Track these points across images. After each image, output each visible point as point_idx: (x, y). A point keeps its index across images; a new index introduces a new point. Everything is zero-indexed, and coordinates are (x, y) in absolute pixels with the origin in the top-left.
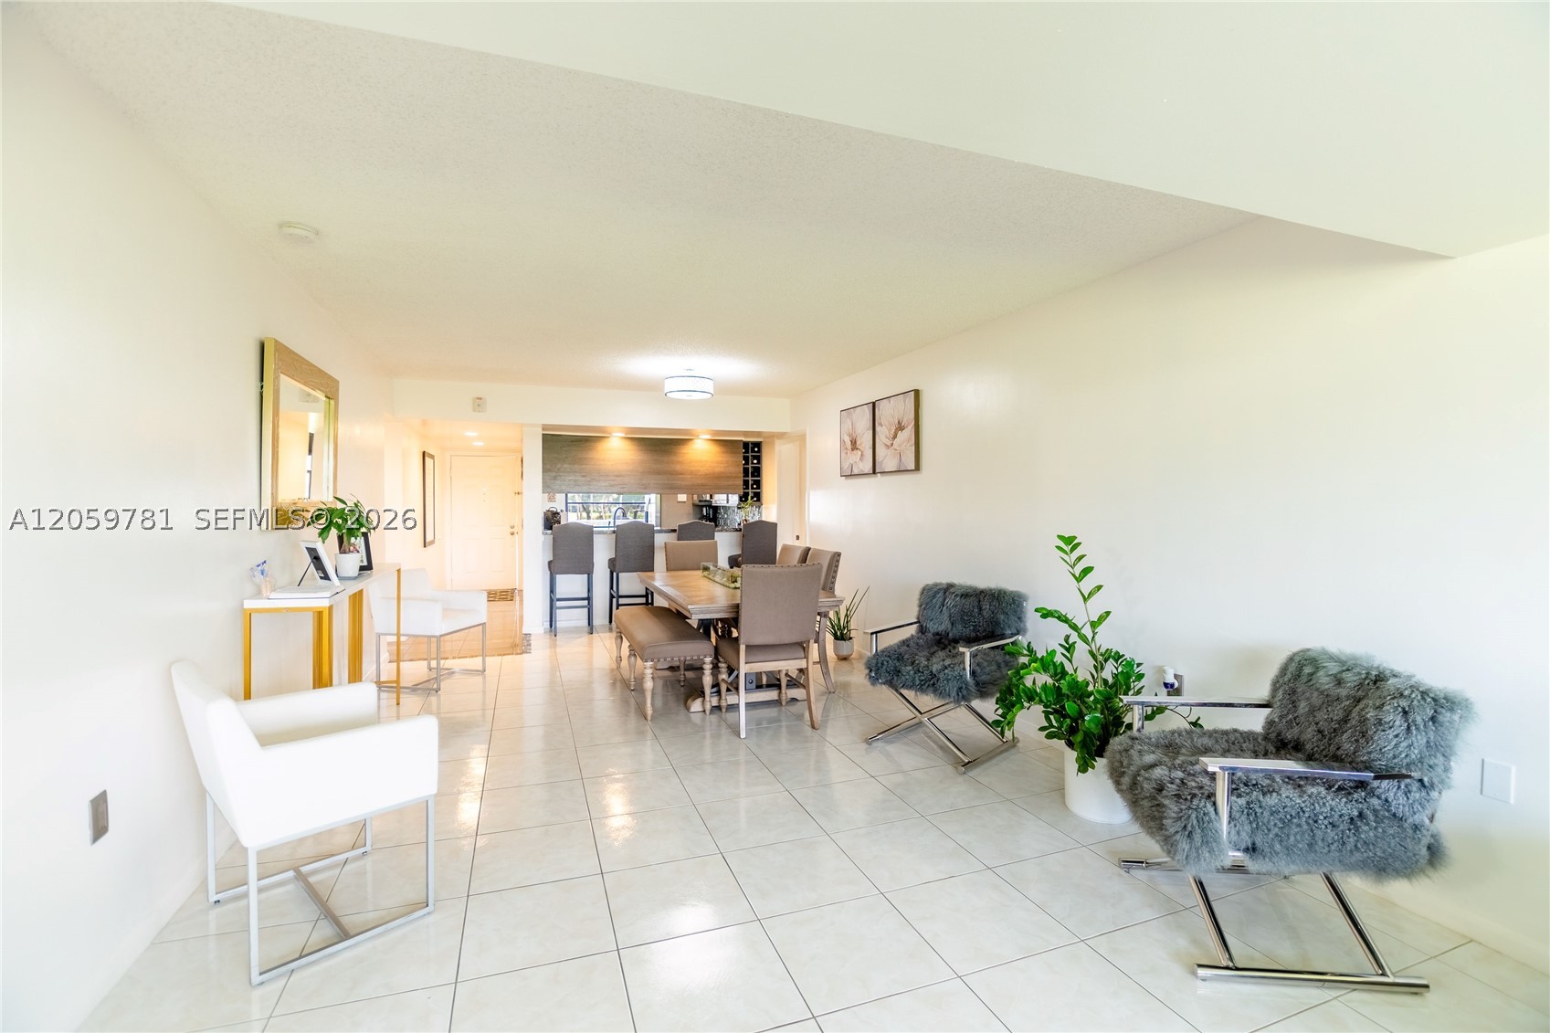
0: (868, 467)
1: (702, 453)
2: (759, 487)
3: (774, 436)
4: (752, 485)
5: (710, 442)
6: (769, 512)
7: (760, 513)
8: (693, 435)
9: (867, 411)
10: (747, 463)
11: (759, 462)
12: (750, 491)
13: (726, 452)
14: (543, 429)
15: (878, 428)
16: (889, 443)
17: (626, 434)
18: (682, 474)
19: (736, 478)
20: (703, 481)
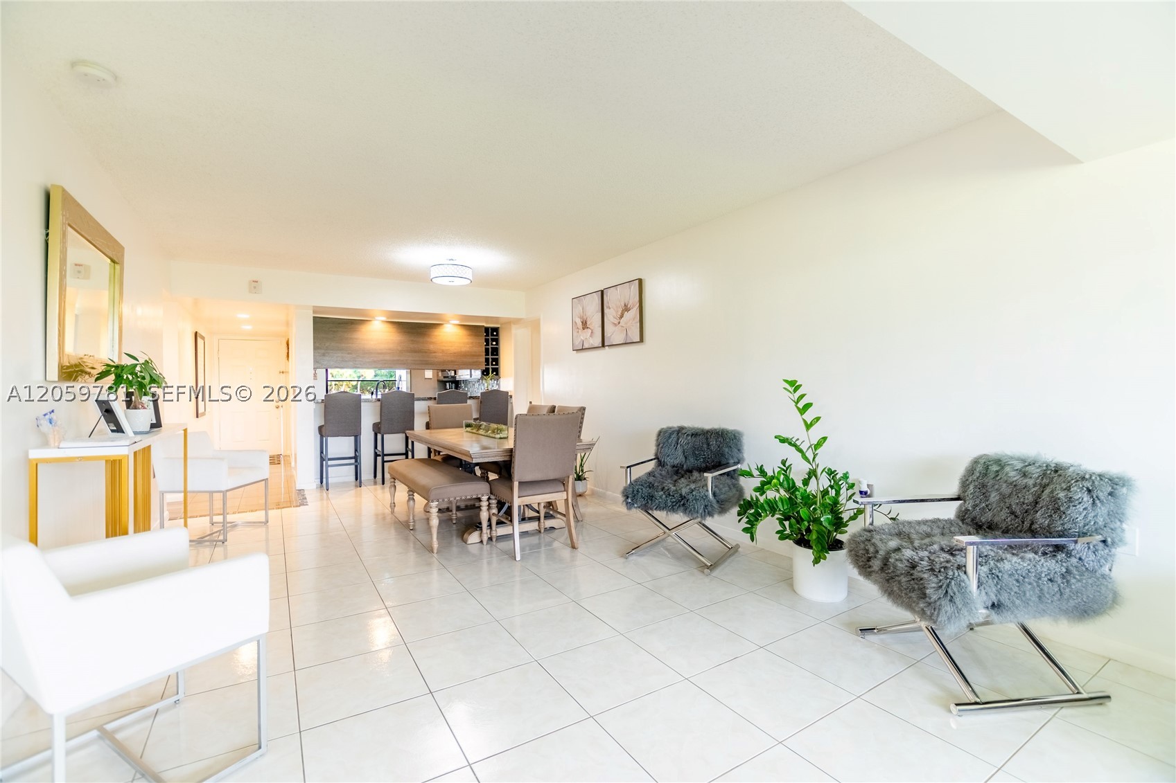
0: (598, 341)
1: (451, 336)
2: (497, 364)
3: (510, 322)
4: (492, 363)
5: (459, 327)
6: (506, 383)
7: (501, 385)
8: (443, 320)
9: (597, 298)
11: (497, 344)
12: (490, 367)
13: (470, 335)
14: (313, 313)
15: (606, 311)
16: (616, 322)
17: (388, 318)
18: (435, 352)
19: (479, 356)
20: (453, 359)
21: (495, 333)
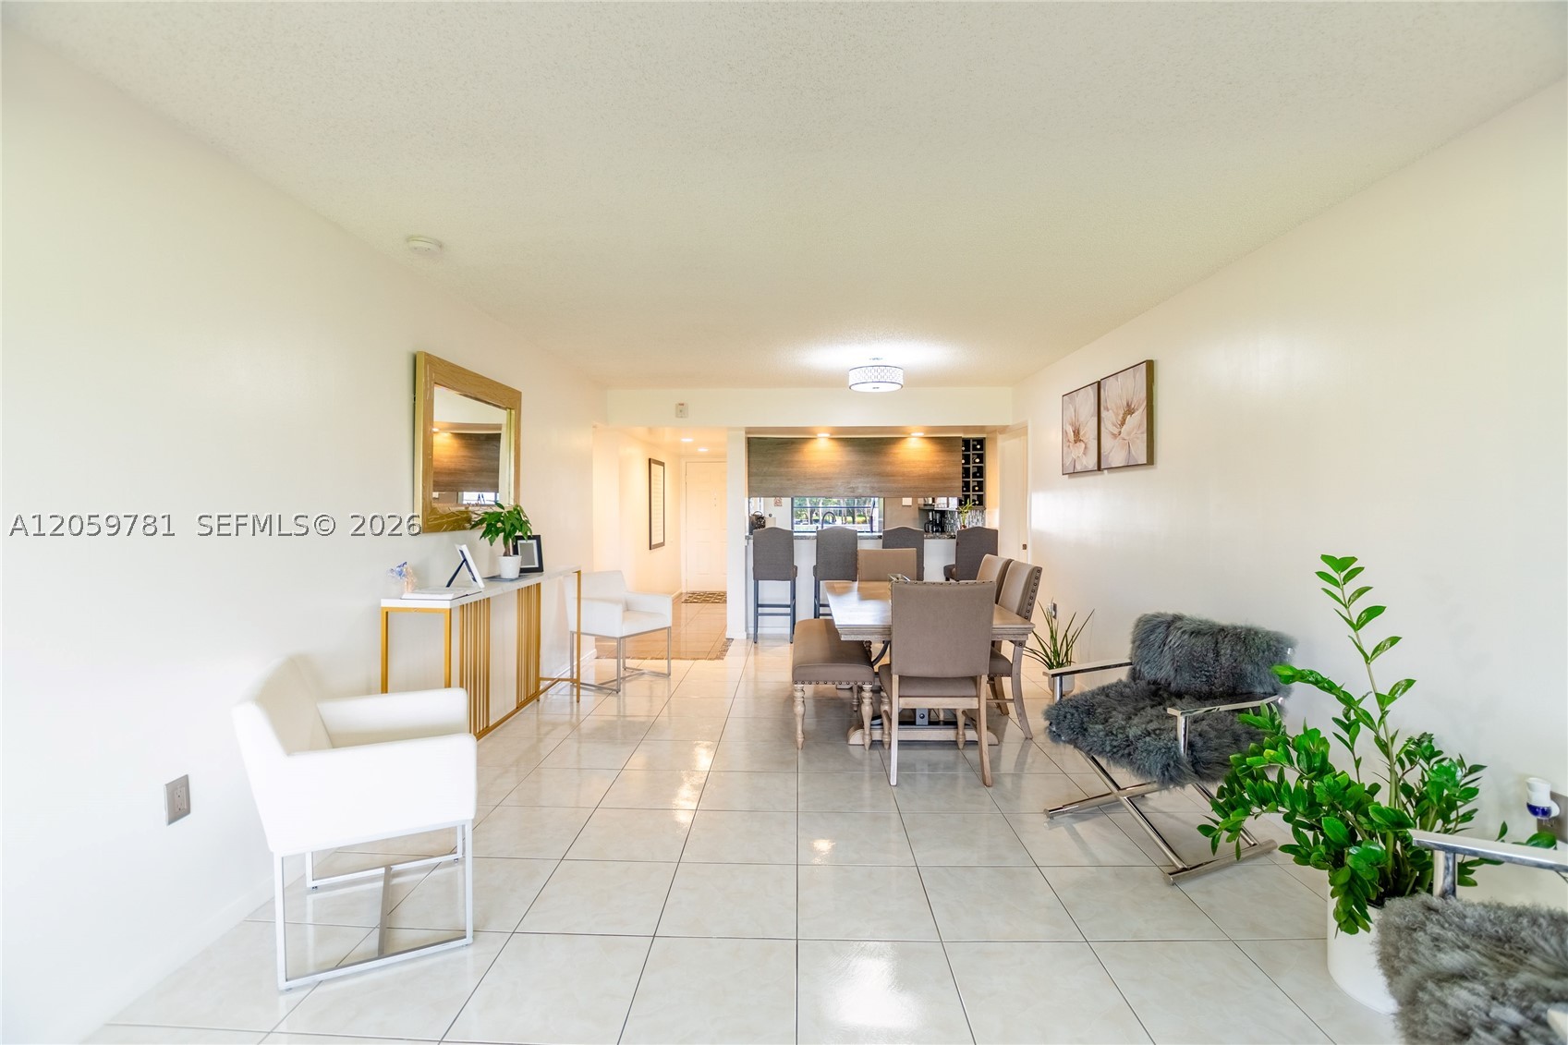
0: (1091, 462)
1: (915, 452)
2: (981, 489)
3: (998, 431)
4: (974, 487)
5: (925, 440)
7: (983, 519)
8: (904, 433)
9: (1092, 392)
10: (967, 462)
11: (981, 462)
12: (971, 493)
13: (942, 451)
14: (746, 433)
15: (1104, 414)
16: (1116, 432)
17: (831, 434)
18: (893, 476)
19: (954, 478)
20: (917, 483)
21: (978, 447)
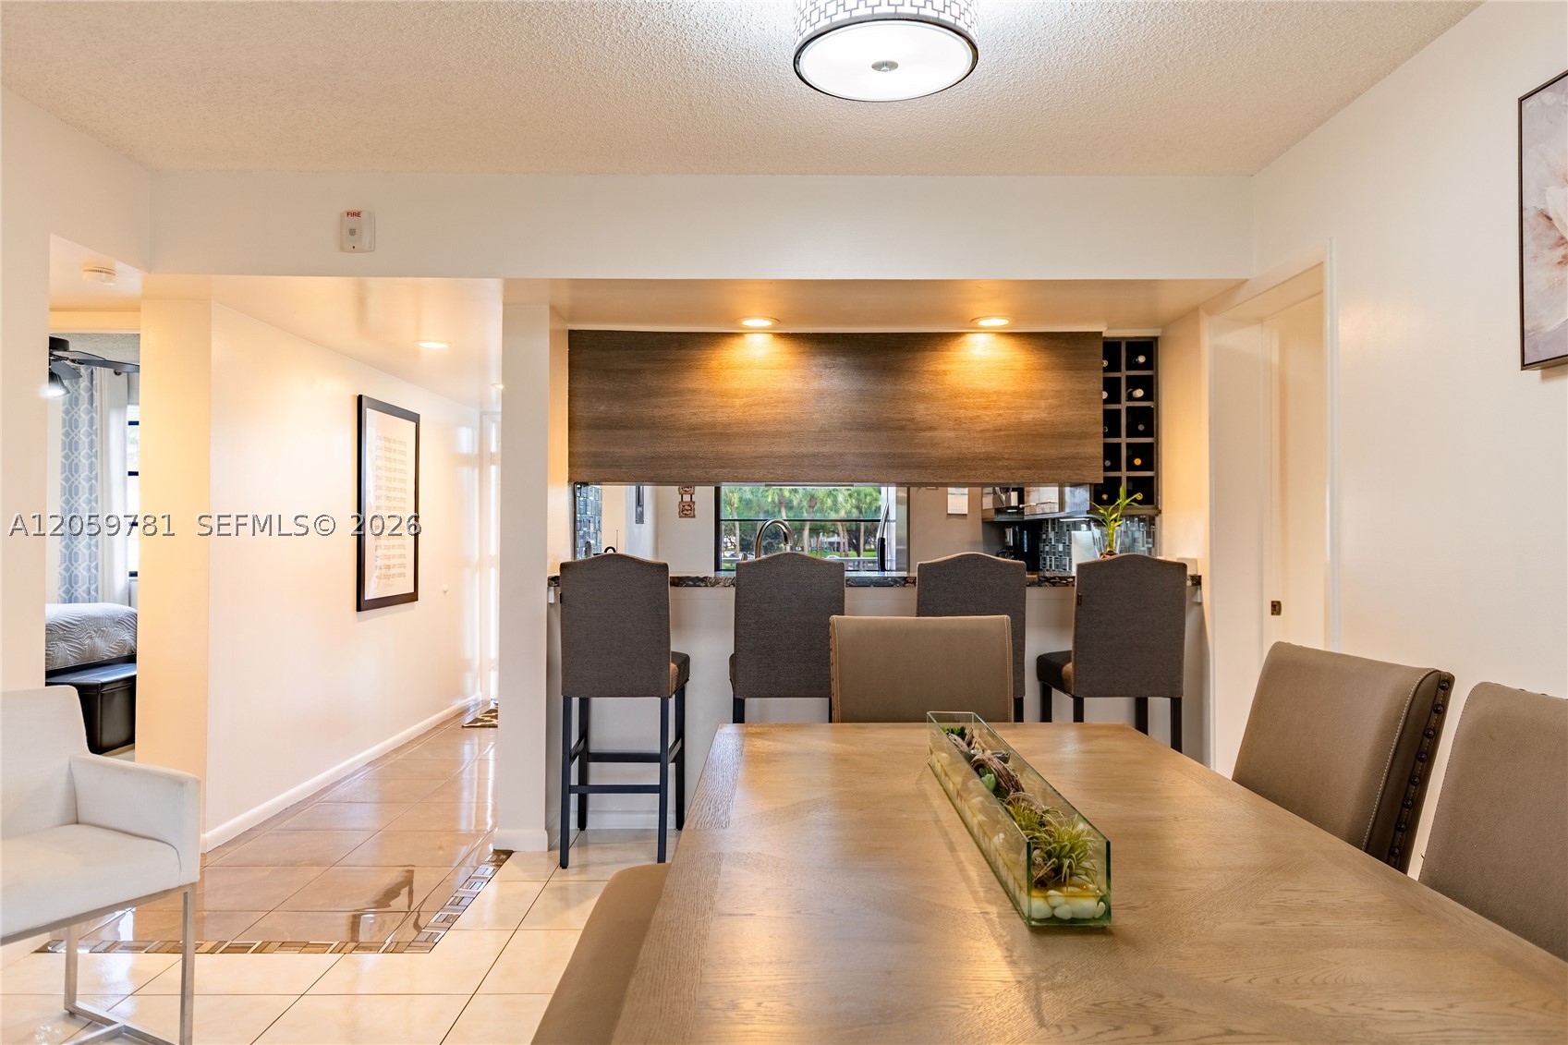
1: (986, 371)
2: (1149, 466)
4: (1130, 460)
5: (1014, 341)
6: (1179, 534)
10: (1114, 397)
11: (1150, 396)
12: (1124, 474)
13: (1053, 368)
14: (567, 320)
18: (931, 428)
19: (1083, 436)
20: (991, 448)
21: (1142, 360)
